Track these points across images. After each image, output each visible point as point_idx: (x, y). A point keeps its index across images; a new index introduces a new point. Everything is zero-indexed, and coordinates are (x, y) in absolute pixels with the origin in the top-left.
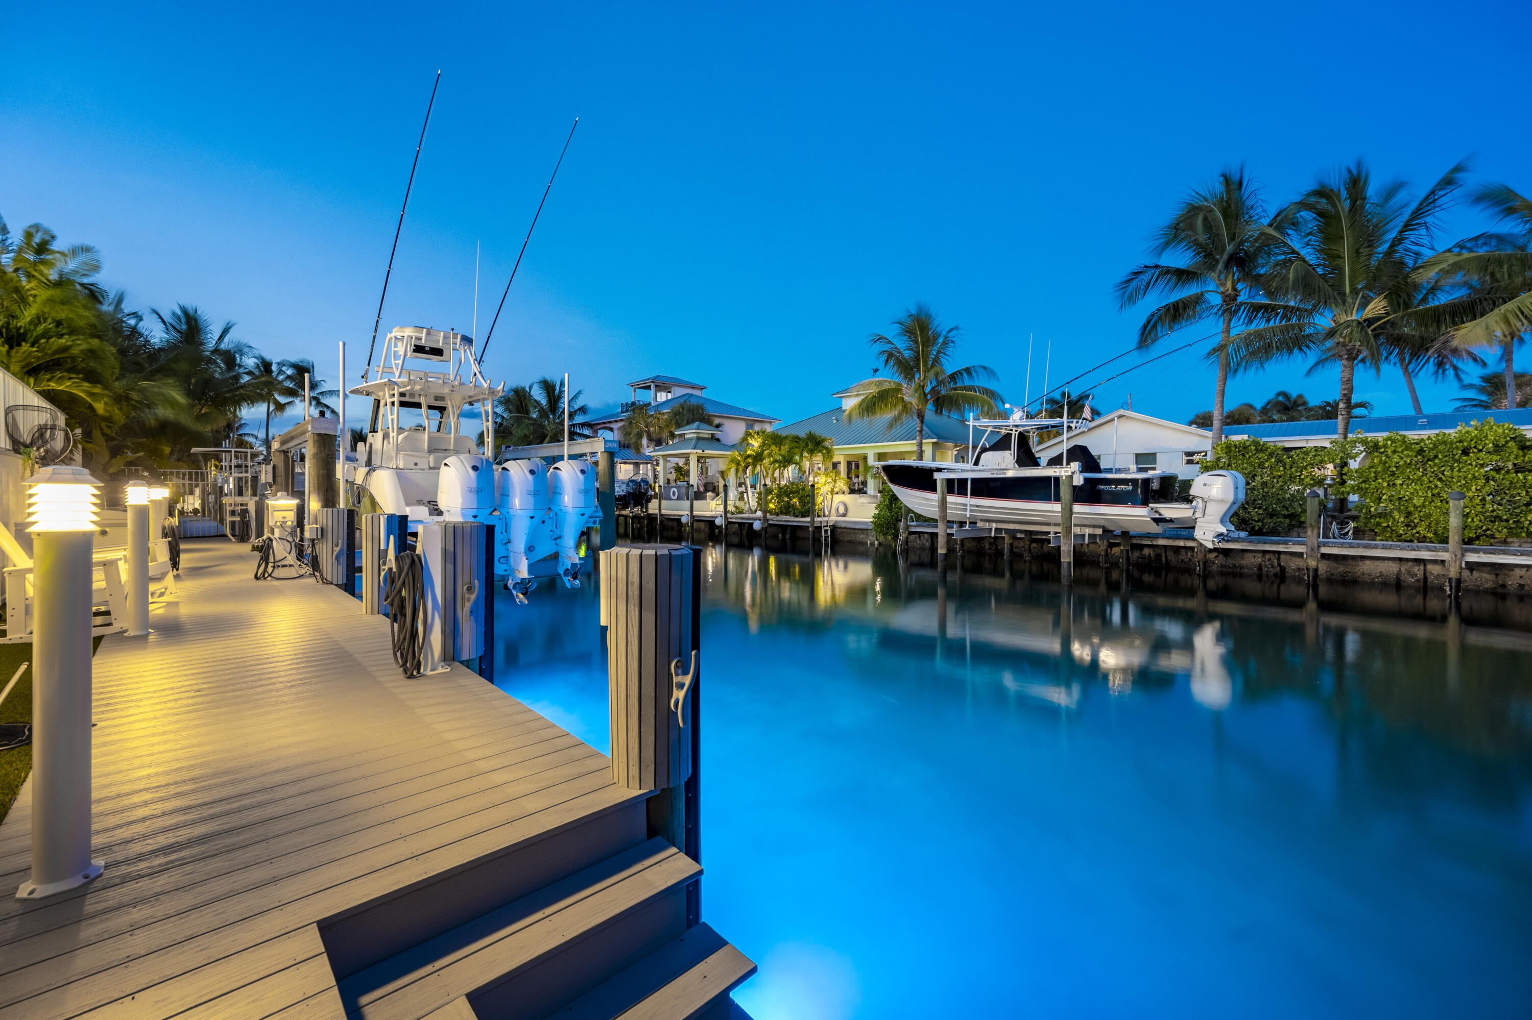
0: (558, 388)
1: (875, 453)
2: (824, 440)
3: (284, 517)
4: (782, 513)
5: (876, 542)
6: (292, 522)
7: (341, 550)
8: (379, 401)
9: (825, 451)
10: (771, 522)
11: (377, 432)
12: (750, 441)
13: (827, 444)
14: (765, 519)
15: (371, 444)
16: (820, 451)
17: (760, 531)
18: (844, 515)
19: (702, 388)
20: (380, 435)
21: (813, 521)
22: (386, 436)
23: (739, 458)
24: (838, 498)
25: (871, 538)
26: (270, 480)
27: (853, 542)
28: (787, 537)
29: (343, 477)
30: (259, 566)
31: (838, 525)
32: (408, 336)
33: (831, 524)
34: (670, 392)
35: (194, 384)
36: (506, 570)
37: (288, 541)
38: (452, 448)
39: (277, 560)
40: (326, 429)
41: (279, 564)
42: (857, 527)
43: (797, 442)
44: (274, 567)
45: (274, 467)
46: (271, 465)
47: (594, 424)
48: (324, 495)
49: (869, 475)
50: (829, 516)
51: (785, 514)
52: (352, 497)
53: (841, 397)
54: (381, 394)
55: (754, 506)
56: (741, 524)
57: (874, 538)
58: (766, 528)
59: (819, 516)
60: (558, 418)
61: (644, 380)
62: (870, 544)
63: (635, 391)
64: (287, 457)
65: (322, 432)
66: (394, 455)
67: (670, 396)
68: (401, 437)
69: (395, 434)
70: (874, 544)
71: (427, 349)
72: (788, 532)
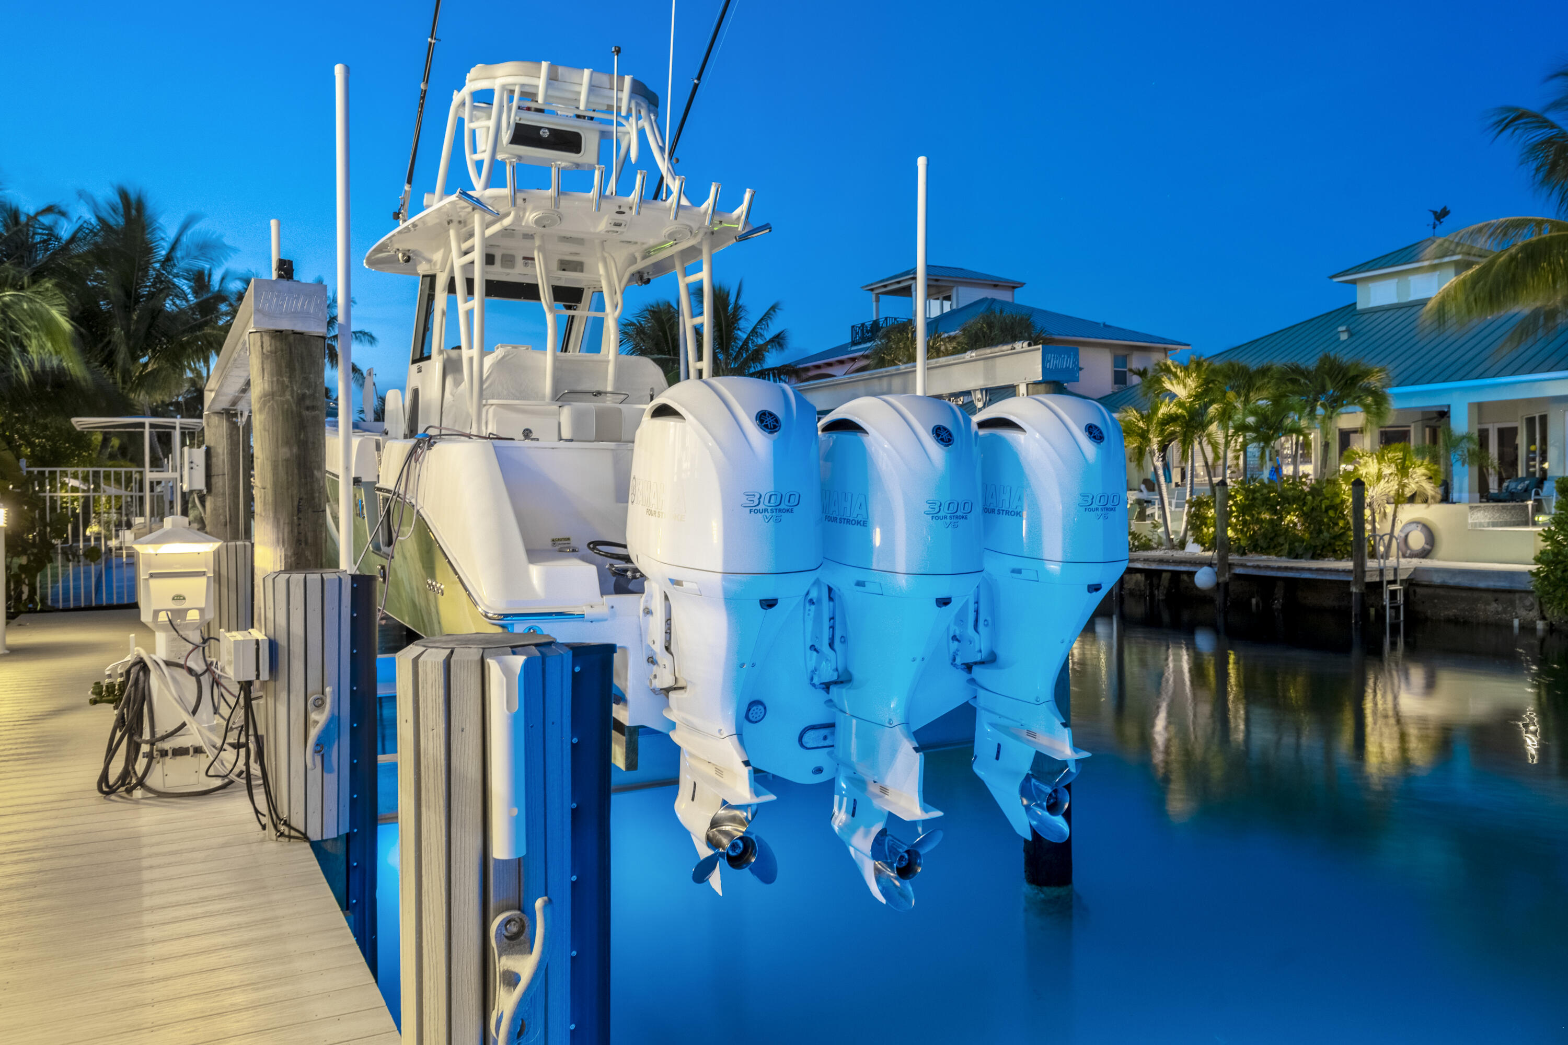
0: (732, 299)
1: (1470, 404)
2: (1367, 373)
3: (178, 598)
4: (1255, 547)
5: (1540, 625)
6: (201, 611)
7: (334, 720)
8: (433, 278)
9: (1369, 400)
10: (1239, 571)
11: (429, 358)
12: (1167, 385)
13: (1374, 381)
14: (1223, 565)
15: (416, 392)
16: (1359, 400)
17: (1211, 590)
18: (1425, 554)
19: (1013, 286)
20: (435, 365)
21: (1360, 568)
22: (451, 367)
23: (1141, 424)
24: (1409, 513)
25: (1523, 613)
26: (200, 484)
27: (1466, 623)
28: (1277, 604)
29: (347, 469)
30: (111, 752)
31: (1424, 579)
32: (503, 87)
33: (1403, 576)
34: (948, 298)
35: (137, 322)
36: (819, 770)
37: (190, 671)
38: (609, 389)
39: (160, 732)
40: (295, 315)
41: (168, 745)
42: (1482, 584)
43: (1294, 381)
44: (150, 756)
45: (208, 453)
46: (204, 448)
47: (807, 369)
48: (291, 523)
49: (1454, 458)
50: (1386, 556)
51: (1265, 551)
52: (372, 524)
53: (1354, 282)
54: (438, 256)
55: (1176, 533)
56: (1148, 573)
57: (1534, 614)
58: (1226, 584)
59: (1373, 555)
60: (735, 359)
61: (896, 277)
62: (1522, 627)
63: (877, 300)
64: (234, 427)
65: (285, 325)
66: (473, 411)
67: (947, 307)
68: (489, 361)
69: (475, 352)
70: (1534, 630)
71: (545, 134)
72: (1279, 592)
